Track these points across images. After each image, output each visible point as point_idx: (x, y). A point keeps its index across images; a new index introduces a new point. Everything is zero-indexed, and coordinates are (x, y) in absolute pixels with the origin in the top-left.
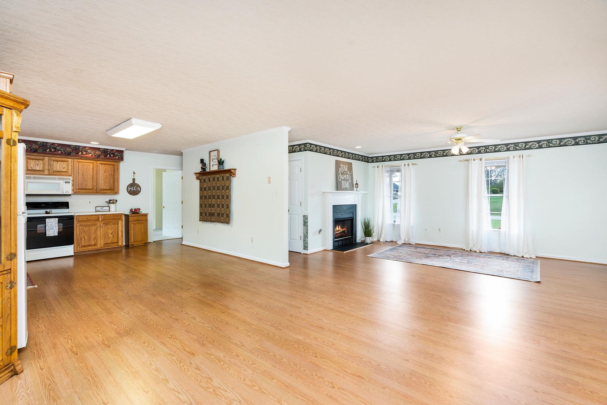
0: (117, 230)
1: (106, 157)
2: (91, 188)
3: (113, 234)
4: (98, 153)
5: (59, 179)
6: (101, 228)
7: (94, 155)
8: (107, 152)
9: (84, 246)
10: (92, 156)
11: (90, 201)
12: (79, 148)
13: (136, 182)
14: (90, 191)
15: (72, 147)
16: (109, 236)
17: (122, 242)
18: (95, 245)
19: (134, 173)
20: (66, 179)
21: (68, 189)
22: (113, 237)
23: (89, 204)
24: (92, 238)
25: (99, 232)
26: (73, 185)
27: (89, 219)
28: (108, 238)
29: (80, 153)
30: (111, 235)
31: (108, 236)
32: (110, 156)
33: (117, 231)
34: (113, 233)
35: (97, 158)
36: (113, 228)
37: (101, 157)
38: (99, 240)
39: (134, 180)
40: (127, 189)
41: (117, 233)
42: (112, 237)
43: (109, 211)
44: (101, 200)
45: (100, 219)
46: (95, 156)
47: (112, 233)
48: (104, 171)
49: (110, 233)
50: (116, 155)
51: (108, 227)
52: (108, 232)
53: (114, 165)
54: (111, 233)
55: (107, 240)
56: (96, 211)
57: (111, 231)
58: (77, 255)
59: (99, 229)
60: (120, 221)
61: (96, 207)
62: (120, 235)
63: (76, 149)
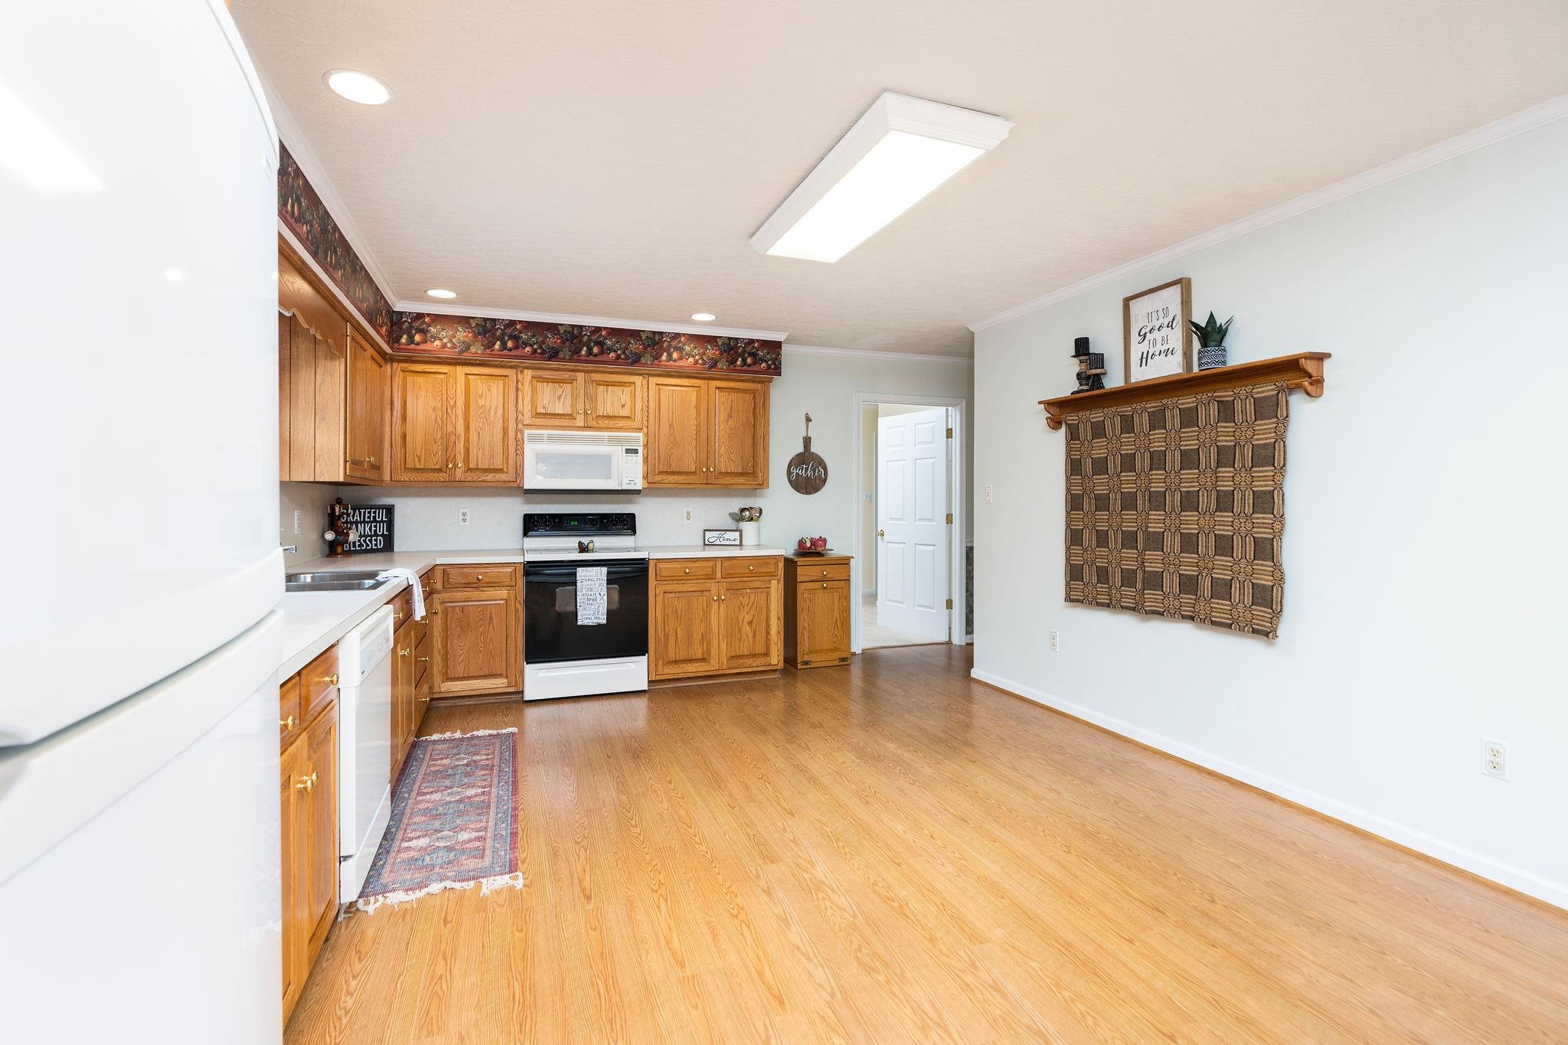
0: (764, 612)
1: (731, 367)
2: (693, 470)
3: (754, 626)
4: (711, 352)
5: (611, 440)
6: (722, 606)
7: (700, 362)
8: (736, 347)
9: (676, 662)
10: (696, 362)
11: (688, 513)
12: (661, 339)
13: (814, 449)
14: (690, 479)
15: (644, 338)
16: (743, 631)
17: (776, 657)
18: (703, 660)
19: (808, 420)
20: (628, 439)
21: (630, 472)
22: (754, 636)
23: (686, 521)
24: (697, 637)
25: (717, 614)
26: (646, 459)
27: (687, 571)
28: (740, 640)
29: (664, 357)
30: (748, 628)
31: (740, 630)
32: (744, 362)
33: (764, 616)
34: (755, 621)
35: (707, 371)
36: (755, 606)
37: (719, 365)
38: (715, 642)
39: (807, 441)
40: (789, 473)
41: (765, 622)
42: (751, 635)
43: (740, 544)
44: (716, 510)
45: (719, 575)
46: (704, 363)
47: (750, 623)
48: (729, 412)
49: (745, 622)
50: (760, 359)
51: (741, 603)
52: (740, 619)
53: (753, 392)
54: (748, 623)
55: (737, 647)
56: (705, 545)
57: (748, 614)
58: (657, 689)
59: (715, 605)
60: (774, 583)
61: (705, 530)
62: (774, 630)
63: (654, 345)
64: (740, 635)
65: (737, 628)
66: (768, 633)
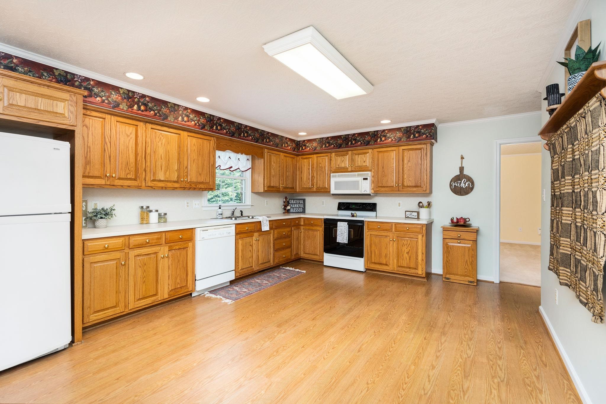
0: (415, 249)
1: (409, 139)
2: (392, 185)
3: (410, 255)
4: (399, 134)
5: (358, 175)
6: (394, 243)
7: (394, 140)
8: (410, 131)
9: (375, 263)
10: (392, 140)
11: (399, 203)
12: (377, 134)
13: (465, 172)
14: (391, 190)
15: (371, 134)
16: (404, 256)
18: (386, 265)
19: (462, 158)
20: (364, 174)
21: (366, 187)
22: (410, 259)
23: (398, 207)
24: (383, 254)
25: (392, 247)
26: (373, 182)
27: (379, 227)
28: (403, 259)
29: (379, 140)
30: (406, 255)
31: (403, 255)
32: (414, 136)
33: (415, 250)
34: (410, 252)
35: (397, 143)
36: (410, 246)
37: (402, 140)
38: (391, 258)
39: (462, 169)
40: (451, 185)
41: (415, 254)
42: (408, 258)
43: (418, 218)
44: (411, 203)
45: (394, 230)
46: (396, 140)
47: (408, 253)
48: (408, 159)
49: (405, 252)
50: (422, 134)
51: (403, 243)
52: (403, 250)
53: (421, 149)
54: (407, 253)
55: (401, 262)
56: (406, 217)
57: (407, 248)
58: (369, 272)
59: (391, 243)
60: (420, 237)
61: (406, 211)
62: (420, 258)
63: (375, 136)
64: (403, 257)
65: (401, 255)
66: (417, 259)
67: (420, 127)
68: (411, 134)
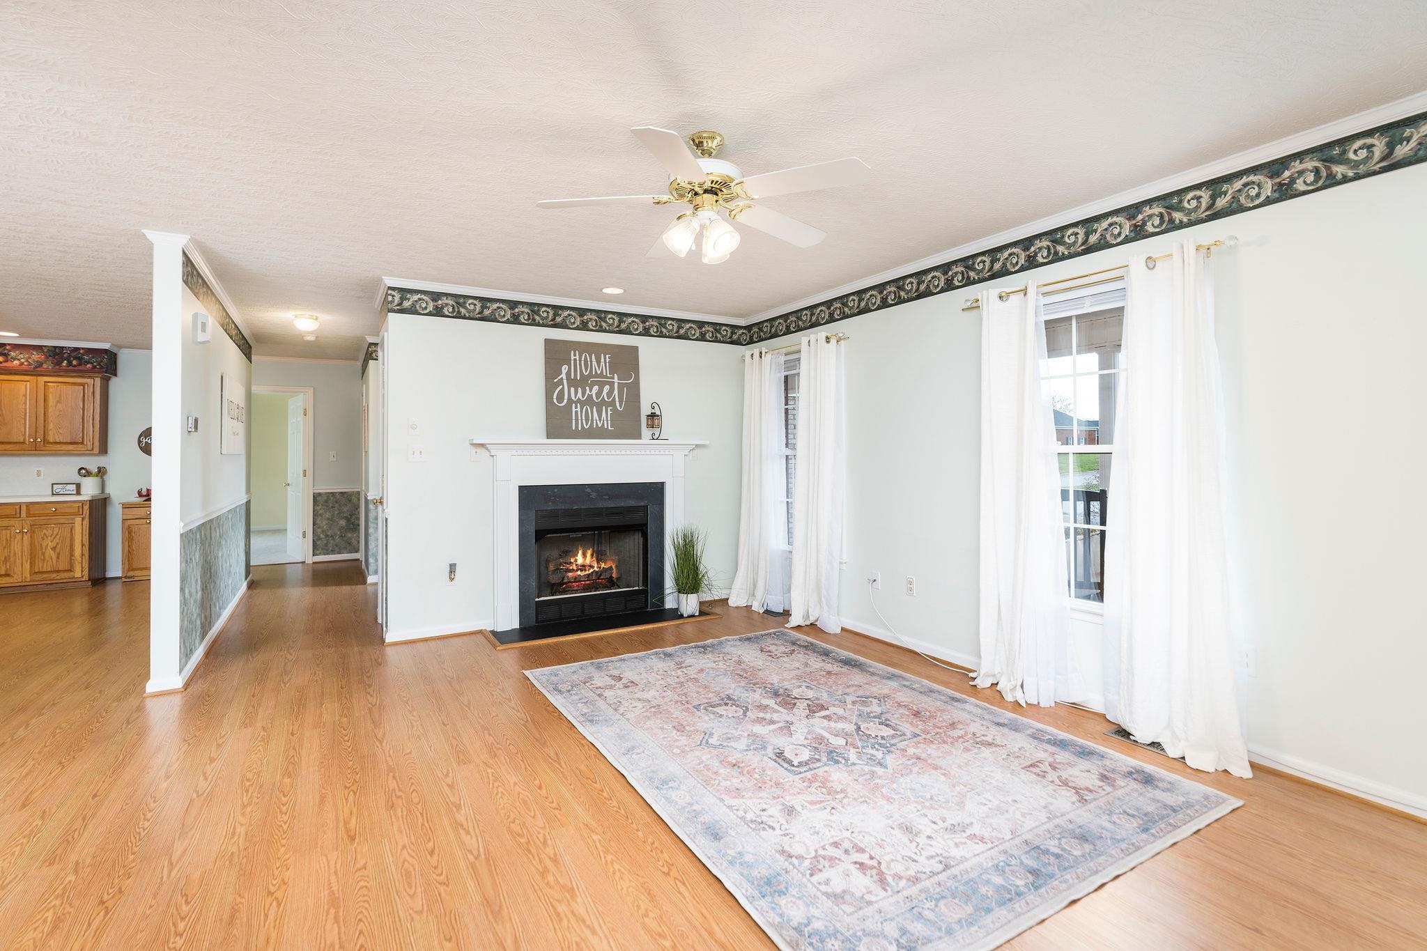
0: (68, 540)
1: (57, 367)
2: (22, 441)
3: (58, 550)
4: (36, 356)
6: (25, 536)
8: (60, 353)
10: (22, 364)
11: (39, 471)
14: (17, 447)
16: (47, 555)
17: (80, 571)
18: (7, 575)
22: (58, 558)
23: (37, 478)
24: (2, 558)
25: (19, 543)
28: (44, 560)
30: (52, 552)
31: (43, 554)
32: (70, 364)
33: (68, 543)
34: (59, 547)
35: (35, 371)
36: (58, 537)
37: (45, 366)
38: (18, 563)
40: (139, 442)
41: (68, 548)
42: (54, 557)
43: (78, 493)
44: (63, 468)
45: (23, 515)
46: (30, 364)
47: (54, 549)
48: (57, 399)
49: (49, 548)
50: (83, 362)
51: (45, 534)
52: (44, 545)
53: (83, 385)
54: (52, 548)
55: (41, 565)
56: (53, 494)
57: (51, 542)
59: (18, 537)
60: (78, 520)
61: (53, 484)
62: (78, 552)
64: (44, 557)
65: (40, 553)
66: (72, 555)
67: (81, 352)
68: (63, 359)
